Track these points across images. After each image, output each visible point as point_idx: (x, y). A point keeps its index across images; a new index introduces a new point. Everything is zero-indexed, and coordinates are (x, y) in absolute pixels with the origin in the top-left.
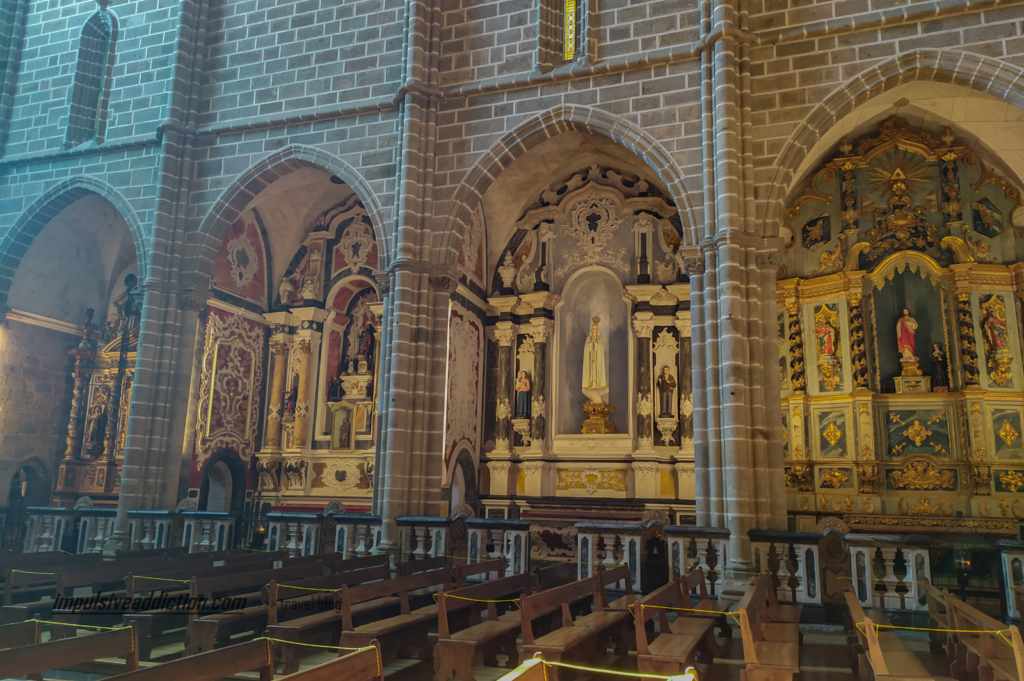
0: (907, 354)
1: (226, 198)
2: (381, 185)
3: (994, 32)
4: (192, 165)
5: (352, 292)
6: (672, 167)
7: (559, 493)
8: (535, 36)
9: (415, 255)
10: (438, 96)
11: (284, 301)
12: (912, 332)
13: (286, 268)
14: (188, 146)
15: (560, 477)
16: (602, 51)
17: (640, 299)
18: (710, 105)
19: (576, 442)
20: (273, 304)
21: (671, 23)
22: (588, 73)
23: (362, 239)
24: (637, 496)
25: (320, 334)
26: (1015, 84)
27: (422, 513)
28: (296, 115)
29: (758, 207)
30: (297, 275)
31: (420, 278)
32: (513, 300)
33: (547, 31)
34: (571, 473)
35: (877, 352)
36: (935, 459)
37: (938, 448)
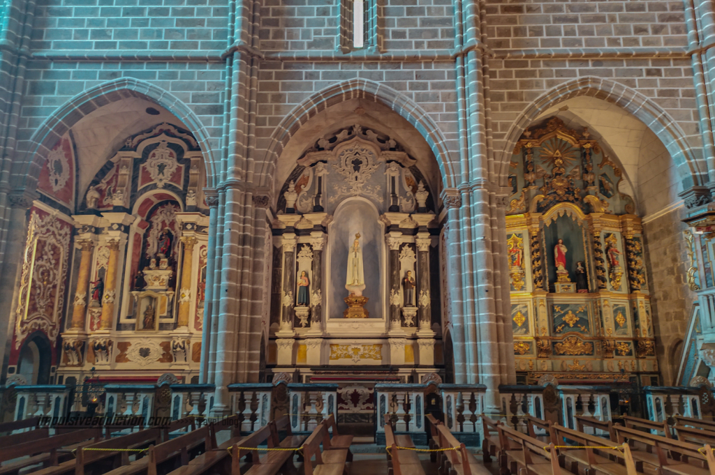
0: (561, 268)
1: (60, 114)
2: (210, 119)
3: (631, 73)
4: (25, 84)
5: (152, 203)
6: (437, 132)
7: (332, 363)
8: (336, 25)
9: (242, 177)
10: (260, 57)
11: (91, 206)
12: (564, 254)
13: (92, 179)
14: (22, 66)
15: (332, 350)
16: (386, 45)
17: (393, 222)
18: (464, 94)
19: (343, 324)
20: (78, 209)
21: (435, 34)
22: (378, 59)
23: (167, 161)
24: (393, 363)
25: (126, 235)
26: (643, 106)
27: (245, 381)
28: (131, 54)
29: (495, 165)
30: (103, 185)
31: (246, 196)
32: (297, 218)
33: (344, 23)
34: (341, 347)
35: (546, 266)
36: (582, 335)
37: (583, 328)
